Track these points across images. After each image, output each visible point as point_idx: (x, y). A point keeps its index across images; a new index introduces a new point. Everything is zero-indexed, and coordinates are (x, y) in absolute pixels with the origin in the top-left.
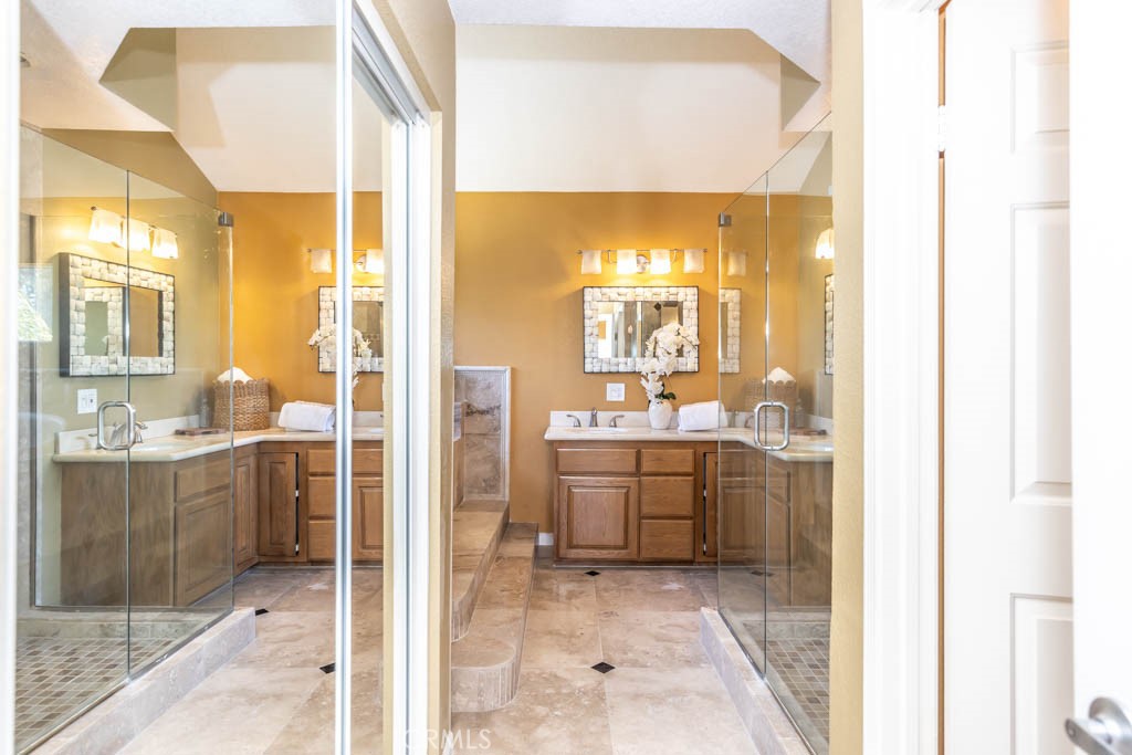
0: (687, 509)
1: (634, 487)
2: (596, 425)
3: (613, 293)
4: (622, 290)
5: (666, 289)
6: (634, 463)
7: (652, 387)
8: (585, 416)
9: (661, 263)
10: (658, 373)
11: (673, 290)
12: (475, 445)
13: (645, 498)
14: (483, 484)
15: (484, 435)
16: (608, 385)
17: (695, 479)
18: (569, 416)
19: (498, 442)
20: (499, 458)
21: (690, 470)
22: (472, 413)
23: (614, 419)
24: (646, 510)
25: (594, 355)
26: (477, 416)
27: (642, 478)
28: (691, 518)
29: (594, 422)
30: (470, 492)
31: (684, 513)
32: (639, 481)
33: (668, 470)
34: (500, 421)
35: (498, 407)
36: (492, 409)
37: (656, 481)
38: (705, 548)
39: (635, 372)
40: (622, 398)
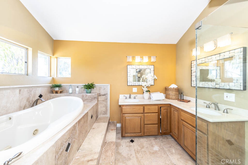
0: (156, 122)
1: (143, 117)
2: (131, 98)
3: (134, 67)
4: (136, 66)
5: (147, 66)
6: (143, 110)
7: (145, 89)
8: (128, 96)
9: (146, 59)
10: (147, 86)
11: (148, 66)
12: (101, 103)
13: (145, 119)
14: (103, 113)
15: (104, 101)
16: (133, 88)
17: (158, 114)
18: (124, 96)
19: (107, 102)
20: (107, 106)
21: (157, 112)
22: (101, 95)
23: (135, 97)
24: (146, 123)
25: (130, 81)
26: (102, 96)
27: (145, 114)
28: (157, 124)
29: (130, 97)
30: (100, 115)
31: (156, 123)
32: (144, 115)
33: (151, 112)
34: (107, 97)
35: (107, 94)
36: (105, 94)
37: (148, 115)
38: (161, 132)
39: (139, 85)
40: (136, 91)
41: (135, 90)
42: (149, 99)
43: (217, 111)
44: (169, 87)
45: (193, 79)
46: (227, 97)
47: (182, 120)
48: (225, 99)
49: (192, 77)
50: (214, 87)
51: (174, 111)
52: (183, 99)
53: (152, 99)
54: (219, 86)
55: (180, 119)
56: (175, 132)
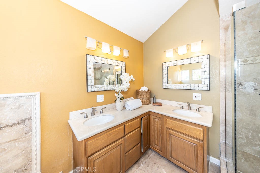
0: (139, 140)
1: (123, 142)
4: (103, 59)
5: (117, 61)
6: (123, 132)
9: (117, 51)
16: (97, 95)
17: (140, 129)
18: (81, 113)
21: (139, 126)
23: (102, 110)
24: (127, 150)
25: (91, 84)
27: (126, 137)
28: (139, 143)
29: (93, 113)
32: (125, 139)
33: (133, 129)
34: (30, 127)
35: (29, 119)
36: (23, 121)
37: (130, 135)
38: (142, 151)
39: (108, 90)
40: (103, 101)
41: (100, 98)
42: (123, 109)
43: (189, 110)
44: (141, 90)
45: (164, 81)
46: (195, 97)
47: (167, 128)
48: (194, 98)
49: (164, 79)
50: (186, 88)
51: (154, 118)
52: (156, 103)
53: (127, 109)
54: (190, 87)
55: (165, 128)
56: (156, 143)
